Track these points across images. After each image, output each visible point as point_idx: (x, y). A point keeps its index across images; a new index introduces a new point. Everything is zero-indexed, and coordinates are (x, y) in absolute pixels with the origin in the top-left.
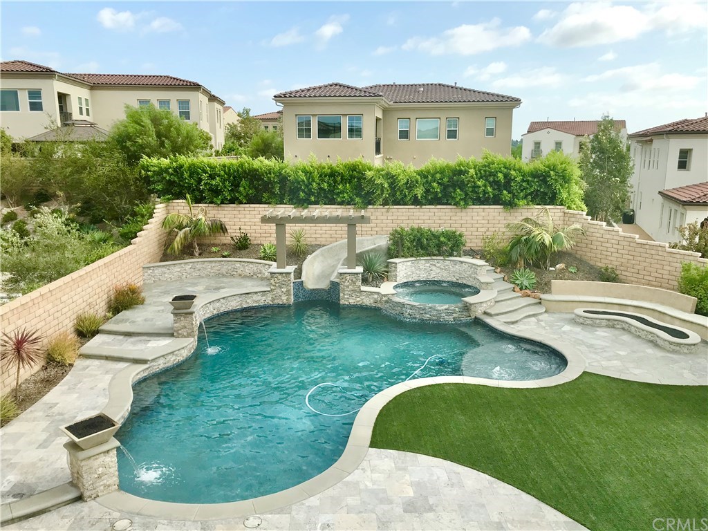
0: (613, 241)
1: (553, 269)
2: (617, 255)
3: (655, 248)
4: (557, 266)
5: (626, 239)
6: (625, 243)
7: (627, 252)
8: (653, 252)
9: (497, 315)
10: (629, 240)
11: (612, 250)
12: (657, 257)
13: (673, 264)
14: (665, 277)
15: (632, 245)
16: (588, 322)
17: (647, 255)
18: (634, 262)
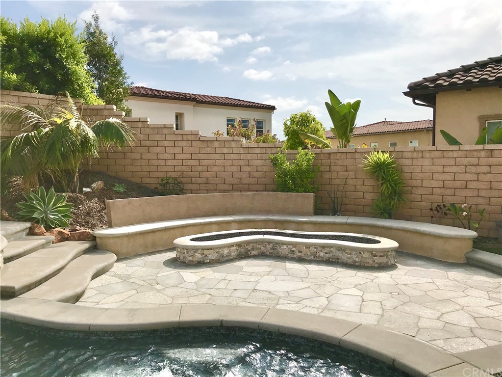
0: (166, 144)
1: (88, 190)
2: (174, 162)
3: (227, 144)
4: (94, 185)
5: (185, 137)
6: (184, 144)
7: (188, 156)
8: (225, 150)
9: (29, 288)
10: (190, 137)
11: (166, 156)
12: (232, 157)
13: (252, 163)
14: (244, 181)
15: (194, 144)
16: (212, 256)
17: (217, 156)
18: (200, 168)
